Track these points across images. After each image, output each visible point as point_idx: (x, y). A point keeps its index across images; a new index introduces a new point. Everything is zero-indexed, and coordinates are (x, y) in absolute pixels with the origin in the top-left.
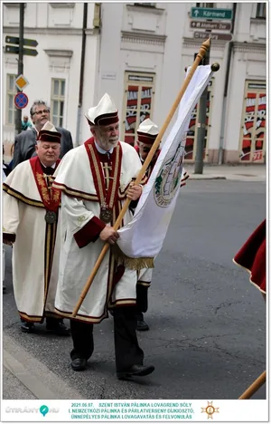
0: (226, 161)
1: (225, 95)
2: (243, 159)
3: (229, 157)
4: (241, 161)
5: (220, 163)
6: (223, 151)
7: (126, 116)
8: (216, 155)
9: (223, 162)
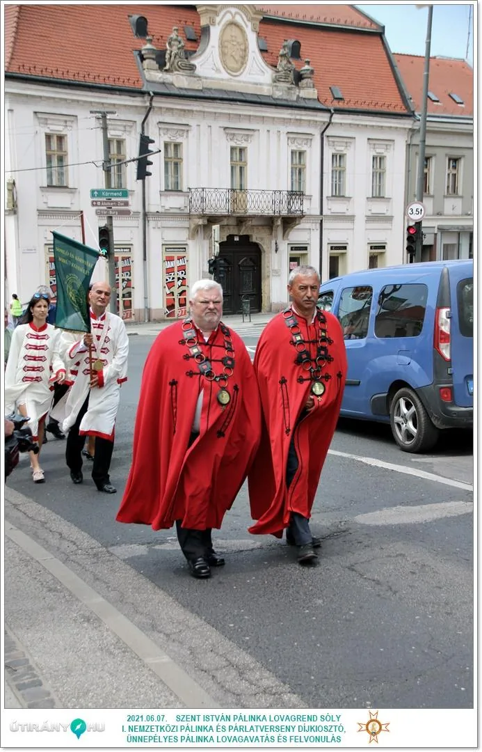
0: (152, 319)
1: (145, 259)
2: (168, 316)
3: (154, 316)
4: (166, 318)
5: (146, 321)
6: (149, 310)
7: (49, 285)
8: (142, 315)
9: (149, 321)
